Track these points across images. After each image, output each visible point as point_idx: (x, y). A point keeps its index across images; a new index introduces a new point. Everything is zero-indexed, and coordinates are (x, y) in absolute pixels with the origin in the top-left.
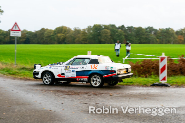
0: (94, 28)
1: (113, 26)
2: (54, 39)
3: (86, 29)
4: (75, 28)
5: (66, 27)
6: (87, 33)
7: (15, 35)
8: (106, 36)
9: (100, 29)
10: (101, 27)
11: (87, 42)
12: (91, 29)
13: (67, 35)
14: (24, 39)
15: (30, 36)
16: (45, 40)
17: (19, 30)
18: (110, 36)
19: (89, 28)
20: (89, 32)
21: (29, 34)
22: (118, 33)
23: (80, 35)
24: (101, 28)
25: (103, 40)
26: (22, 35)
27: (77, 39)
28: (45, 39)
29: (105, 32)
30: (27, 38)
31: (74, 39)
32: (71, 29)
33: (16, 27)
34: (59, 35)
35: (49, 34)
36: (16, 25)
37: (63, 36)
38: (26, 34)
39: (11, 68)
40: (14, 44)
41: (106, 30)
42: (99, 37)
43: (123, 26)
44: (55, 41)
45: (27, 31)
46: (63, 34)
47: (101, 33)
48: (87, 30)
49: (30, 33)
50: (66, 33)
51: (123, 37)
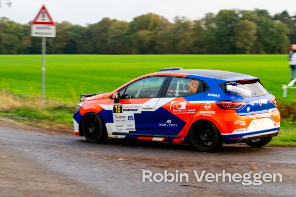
0: (220, 17)
1: (262, 13)
2: (131, 42)
3: (203, 20)
4: (177, 18)
5: (157, 16)
6: (205, 29)
7: (43, 33)
8: (247, 36)
9: (233, 20)
10: (236, 15)
11: (204, 50)
12: (214, 20)
13: (160, 32)
14: (63, 42)
15: (76, 35)
16: (111, 44)
17: (51, 23)
18: (256, 35)
19: (209, 19)
20: (209, 28)
21: (76, 32)
22: (273, 28)
23: (188, 34)
24: (236, 18)
25: (239, 44)
26: (57, 34)
27: (183, 42)
28: (110, 42)
29: (244, 27)
30: (71, 41)
31: (176, 42)
32: (166, 20)
33: (43, 16)
34: (142, 33)
35: (120, 31)
36: (44, 11)
37: (150, 35)
38: (69, 32)
39: (34, 106)
40: (40, 53)
41: (247, 21)
42: (232, 39)
43: (285, 13)
44: (133, 46)
45: (70, 24)
46: (149, 32)
47: (235, 30)
48: (204, 22)
49: (77, 29)
50: (157, 28)
51: (286, 37)
